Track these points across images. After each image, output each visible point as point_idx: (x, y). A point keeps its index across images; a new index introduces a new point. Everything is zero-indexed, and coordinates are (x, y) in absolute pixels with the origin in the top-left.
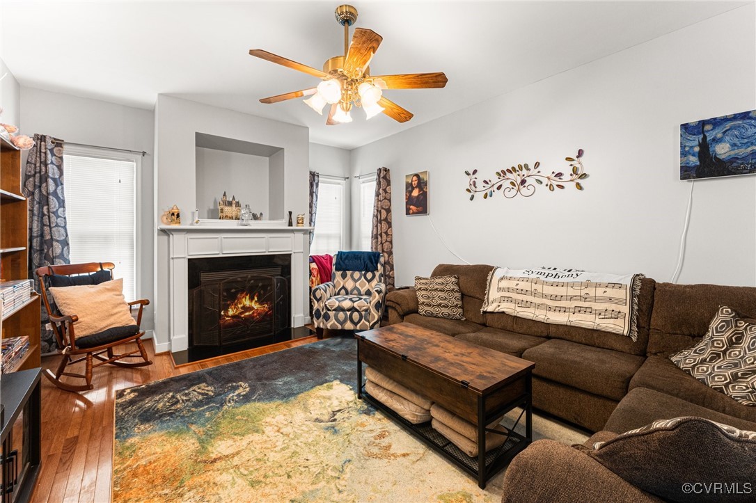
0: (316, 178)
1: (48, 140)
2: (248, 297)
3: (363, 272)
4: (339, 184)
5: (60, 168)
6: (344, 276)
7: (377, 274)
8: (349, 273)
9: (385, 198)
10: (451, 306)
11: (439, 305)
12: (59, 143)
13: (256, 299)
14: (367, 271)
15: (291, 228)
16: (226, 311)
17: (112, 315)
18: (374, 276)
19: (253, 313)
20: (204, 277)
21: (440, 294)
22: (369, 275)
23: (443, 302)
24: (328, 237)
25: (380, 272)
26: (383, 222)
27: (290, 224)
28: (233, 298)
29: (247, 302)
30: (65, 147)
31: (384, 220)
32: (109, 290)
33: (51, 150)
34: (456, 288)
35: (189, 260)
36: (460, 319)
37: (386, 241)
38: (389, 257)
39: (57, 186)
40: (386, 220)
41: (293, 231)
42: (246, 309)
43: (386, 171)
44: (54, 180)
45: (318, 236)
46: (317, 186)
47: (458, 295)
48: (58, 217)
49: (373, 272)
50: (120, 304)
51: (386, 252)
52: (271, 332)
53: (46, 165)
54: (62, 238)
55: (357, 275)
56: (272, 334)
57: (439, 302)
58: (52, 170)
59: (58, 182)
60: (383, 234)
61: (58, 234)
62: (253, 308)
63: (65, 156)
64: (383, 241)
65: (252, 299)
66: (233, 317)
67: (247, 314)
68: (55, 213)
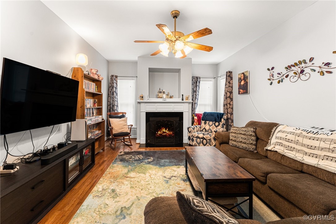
0: (199, 79)
1: (114, 76)
2: (164, 129)
3: (214, 122)
4: (211, 81)
5: (117, 84)
6: (205, 123)
7: (221, 124)
8: (207, 122)
9: (229, 86)
10: (248, 144)
11: (241, 142)
12: (116, 77)
13: (167, 130)
14: (216, 122)
15: (183, 101)
16: (158, 132)
17: (123, 128)
18: (219, 125)
19: (166, 134)
20: (151, 119)
21: (242, 136)
22: (217, 124)
23: (243, 141)
24: (205, 105)
25: (222, 123)
26: (228, 98)
27: (183, 100)
28: (159, 128)
29: (164, 130)
30: (118, 78)
31: (228, 97)
32: (123, 121)
33: (115, 79)
34: (253, 134)
35: (146, 112)
36: (253, 151)
37: (229, 108)
38: (231, 115)
39: (116, 89)
40: (229, 97)
41: (183, 103)
42: (164, 132)
43: (230, 73)
44: (115, 88)
45: (200, 105)
46: (199, 82)
47: (254, 138)
48: (116, 98)
49: (219, 122)
50: (125, 125)
51: (229, 113)
52: (173, 143)
53: (113, 83)
54: (117, 104)
55: (211, 123)
56: (174, 143)
57: (241, 140)
58: (115, 85)
59: (116, 88)
60: (228, 104)
61: (116, 104)
62: (166, 133)
63: (118, 80)
64: (228, 108)
65: (166, 129)
66: (160, 134)
67: (164, 134)
68: (115, 97)
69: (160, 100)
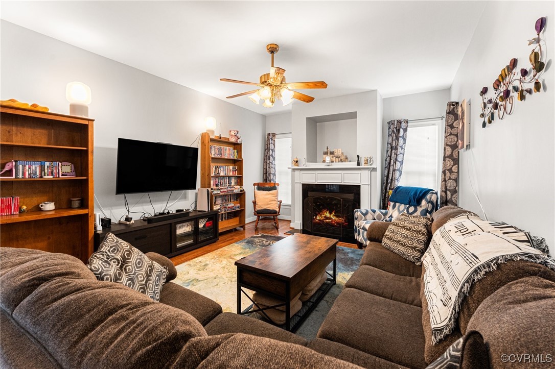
0: (403, 124)
1: (271, 135)
2: (328, 212)
3: (407, 206)
4: (433, 124)
5: (274, 145)
6: (394, 207)
7: (420, 209)
8: (397, 204)
9: (451, 134)
10: (408, 246)
11: (398, 242)
12: (274, 135)
13: (334, 214)
14: (410, 206)
15: (359, 167)
16: (316, 217)
17: (269, 204)
18: (415, 211)
19: (332, 221)
20: (310, 194)
22: (412, 209)
25: (423, 208)
26: (447, 159)
27: (358, 164)
28: (319, 211)
29: (328, 215)
30: (276, 136)
31: (448, 157)
32: (272, 194)
33: (272, 139)
35: (303, 184)
36: (414, 263)
37: (450, 179)
38: (452, 195)
39: (273, 152)
40: (451, 156)
41: (359, 169)
42: (326, 218)
43: (453, 105)
44: (272, 150)
48: (272, 164)
49: (415, 207)
50: (273, 200)
51: (449, 190)
53: (269, 144)
54: (273, 173)
55: (402, 207)
58: (271, 146)
59: (273, 151)
60: (447, 172)
61: (272, 171)
62: (331, 219)
63: (275, 140)
64: (447, 179)
65: (330, 213)
66: (319, 220)
67: (328, 221)
68: (272, 163)
69: (323, 166)
